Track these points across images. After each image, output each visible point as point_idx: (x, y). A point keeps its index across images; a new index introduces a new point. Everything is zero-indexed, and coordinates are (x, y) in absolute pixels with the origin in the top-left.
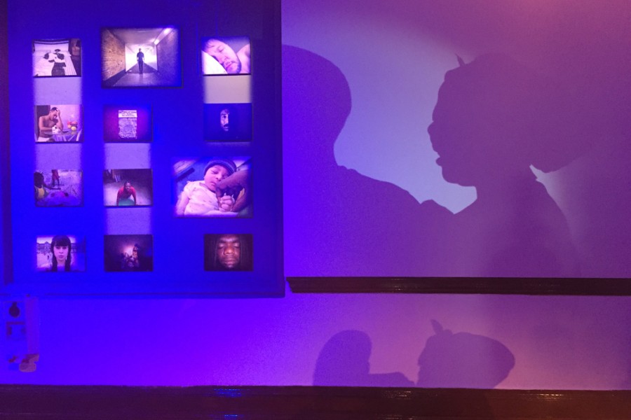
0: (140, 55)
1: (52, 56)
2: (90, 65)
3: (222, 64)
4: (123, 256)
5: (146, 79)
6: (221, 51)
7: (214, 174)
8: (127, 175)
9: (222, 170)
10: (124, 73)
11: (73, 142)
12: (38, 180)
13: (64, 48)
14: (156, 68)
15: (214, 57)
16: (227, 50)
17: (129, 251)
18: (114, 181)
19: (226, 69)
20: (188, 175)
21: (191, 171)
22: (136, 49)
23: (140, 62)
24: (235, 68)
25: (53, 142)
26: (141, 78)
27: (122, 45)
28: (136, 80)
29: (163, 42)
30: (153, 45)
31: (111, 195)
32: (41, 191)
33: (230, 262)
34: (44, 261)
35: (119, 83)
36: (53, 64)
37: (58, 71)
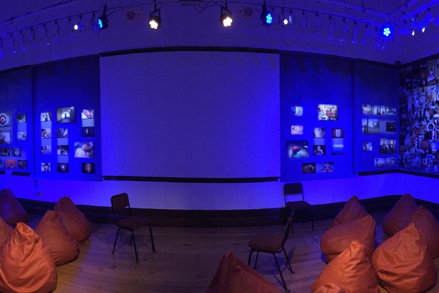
0: (66, 115)
1: (45, 116)
2: (54, 118)
3: (87, 116)
4: (62, 168)
5: (67, 121)
6: (86, 112)
7: (84, 146)
8: (63, 147)
9: (87, 145)
10: (62, 119)
12: (42, 148)
13: (47, 114)
15: (85, 114)
16: (88, 112)
17: (63, 167)
20: (78, 147)
21: (79, 145)
22: (65, 113)
23: (66, 116)
24: (90, 117)
25: (45, 138)
27: (61, 112)
28: (65, 121)
29: (71, 111)
30: (69, 112)
31: (59, 152)
32: (43, 151)
33: (89, 171)
34: (43, 169)
35: (60, 122)
36: (45, 118)
37: (46, 120)
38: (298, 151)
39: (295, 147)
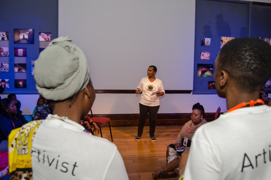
0: (24, 36)
3: (44, 39)
4: (19, 84)
6: (44, 36)
10: (19, 40)
11: (7, 56)
13: (4, 33)
14: (28, 39)
15: (42, 37)
16: (46, 36)
17: (21, 83)
18: (17, 66)
19: (45, 40)
22: (23, 34)
23: (24, 37)
24: (47, 39)
26: (24, 41)
27: (19, 33)
29: (30, 33)
30: (27, 33)
35: (18, 42)
36: (1, 37)
37: (3, 39)
38: (206, 72)
39: (204, 69)
